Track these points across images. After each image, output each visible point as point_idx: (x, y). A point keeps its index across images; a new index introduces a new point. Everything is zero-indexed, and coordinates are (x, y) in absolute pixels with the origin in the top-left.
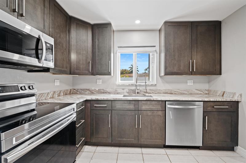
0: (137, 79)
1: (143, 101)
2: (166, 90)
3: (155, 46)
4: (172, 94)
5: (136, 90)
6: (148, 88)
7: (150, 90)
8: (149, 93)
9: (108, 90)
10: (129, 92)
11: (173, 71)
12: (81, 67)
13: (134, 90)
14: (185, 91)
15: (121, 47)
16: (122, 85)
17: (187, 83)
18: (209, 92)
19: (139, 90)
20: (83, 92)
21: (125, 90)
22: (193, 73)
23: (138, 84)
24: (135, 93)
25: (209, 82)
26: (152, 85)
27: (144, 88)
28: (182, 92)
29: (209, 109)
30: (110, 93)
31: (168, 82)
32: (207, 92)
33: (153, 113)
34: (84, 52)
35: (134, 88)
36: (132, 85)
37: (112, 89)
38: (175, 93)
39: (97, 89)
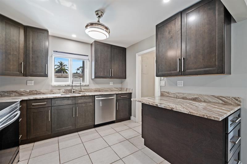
0: (73, 81)
1: (79, 97)
2: (96, 89)
3: (88, 56)
4: (100, 91)
5: (72, 89)
6: (82, 88)
7: (84, 89)
8: (83, 92)
9: (42, 91)
10: (65, 92)
11: (100, 76)
12: (11, 68)
13: (70, 90)
14: (108, 89)
15: (57, 52)
16: (58, 86)
17: (109, 84)
18: (121, 89)
19: (74, 90)
20: (6, 94)
21: (61, 91)
22: (112, 77)
23: (74, 84)
24: (71, 92)
25: (122, 83)
26: (85, 86)
27: (79, 88)
28: (107, 90)
29: (119, 98)
30: (45, 94)
31: (97, 83)
32: (120, 89)
33: (86, 104)
34: (15, 53)
35: (69, 88)
36: (68, 86)
37: (47, 90)
38: (102, 90)
39: (28, 91)
